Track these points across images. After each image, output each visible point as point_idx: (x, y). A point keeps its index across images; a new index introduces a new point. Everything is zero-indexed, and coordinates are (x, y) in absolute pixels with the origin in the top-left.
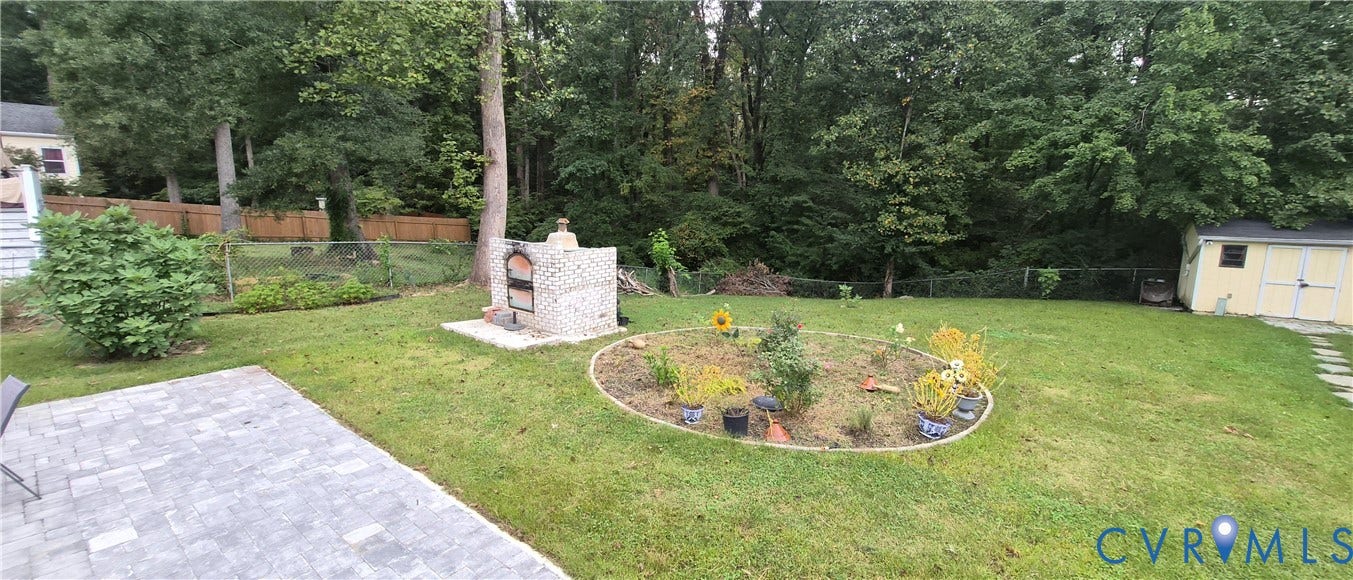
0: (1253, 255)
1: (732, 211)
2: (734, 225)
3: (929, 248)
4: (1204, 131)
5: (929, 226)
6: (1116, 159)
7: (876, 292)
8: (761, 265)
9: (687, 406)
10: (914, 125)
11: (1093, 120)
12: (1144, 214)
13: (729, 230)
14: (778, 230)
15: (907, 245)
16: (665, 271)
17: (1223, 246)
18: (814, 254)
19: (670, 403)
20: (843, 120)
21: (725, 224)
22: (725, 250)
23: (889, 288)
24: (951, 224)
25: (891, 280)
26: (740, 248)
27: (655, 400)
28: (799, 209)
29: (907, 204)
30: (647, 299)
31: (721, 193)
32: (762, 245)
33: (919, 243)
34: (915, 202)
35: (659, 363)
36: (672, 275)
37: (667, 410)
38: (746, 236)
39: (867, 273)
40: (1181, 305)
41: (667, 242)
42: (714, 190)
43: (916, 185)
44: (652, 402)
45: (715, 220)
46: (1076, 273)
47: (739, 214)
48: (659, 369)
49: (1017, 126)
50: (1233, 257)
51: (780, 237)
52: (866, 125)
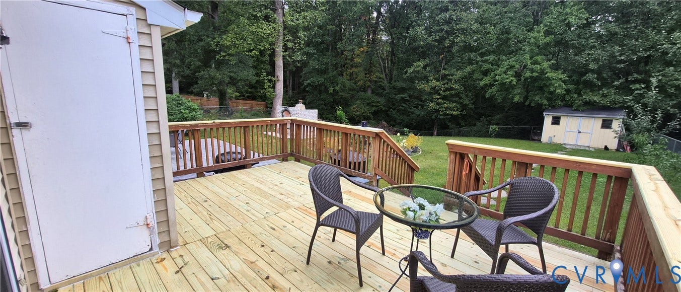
0: (563, 120)
1: (375, 100)
2: (377, 106)
3: (449, 116)
4: (542, 73)
5: (452, 109)
7: (431, 134)
8: (385, 123)
10: (446, 66)
12: (527, 104)
13: (374, 108)
14: (394, 109)
15: (441, 115)
17: (553, 117)
18: (406, 119)
20: (416, 64)
21: (373, 106)
22: (372, 117)
23: (435, 133)
25: (436, 130)
26: (378, 116)
28: (403, 100)
29: (440, 98)
31: (373, 92)
32: (388, 115)
33: (445, 114)
34: (444, 98)
38: (381, 111)
39: (427, 127)
40: (538, 140)
42: (369, 92)
43: (444, 91)
45: (368, 104)
47: (378, 102)
49: (484, 68)
50: (556, 121)
51: (394, 112)
52: (425, 67)
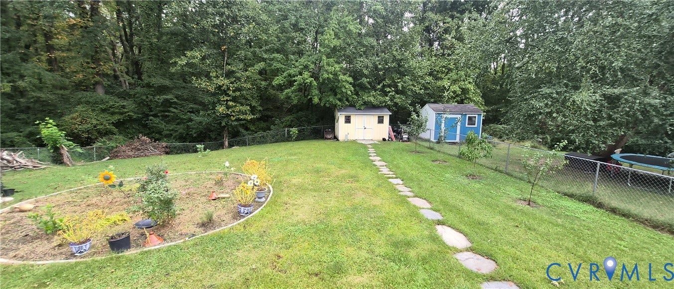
0: (352, 119)
1: (118, 105)
2: (122, 114)
3: (244, 122)
4: (335, 75)
5: (243, 112)
6: (310, 83)
7: (221, 146)
8: (145, 138)
9: (75, 244)
10: (229, 61)
11: (302, 67)
12: (322, 104)
13: (116, 117)
14: (155, 116)
15: (232, 121)
16: (57, 149)
17: (346, 116)
18: (181, 129)
19: (60, 245)
20: (189, 53)
21: (113, 114)
22: (115, 130)
23: (226, 143)
24: (253, 110)
25: (227, 140)
26: (128, 128)
27: (42, 246)
28: (167, 104)
29: (230, 101)
30: (39, 171)
31: (107, 93)
32: (145, 126)
33: (238, 120)
34: (234, 99)
35: (46, 218)
36: (65, 151)
37: (57, 251)
38: (131, 120)
39: (214, 137)
40: (336, 138)
41: (56, 128)
42: (100, 92)
43: (234, 91)
44: (39, 250)
45: (103, 111)
46: (303, 129)
47: (124, 107)
48: (46, 223)
49: (275, 66)
50: (348, 120)
51: (157, 120)
52: (204, 58)
